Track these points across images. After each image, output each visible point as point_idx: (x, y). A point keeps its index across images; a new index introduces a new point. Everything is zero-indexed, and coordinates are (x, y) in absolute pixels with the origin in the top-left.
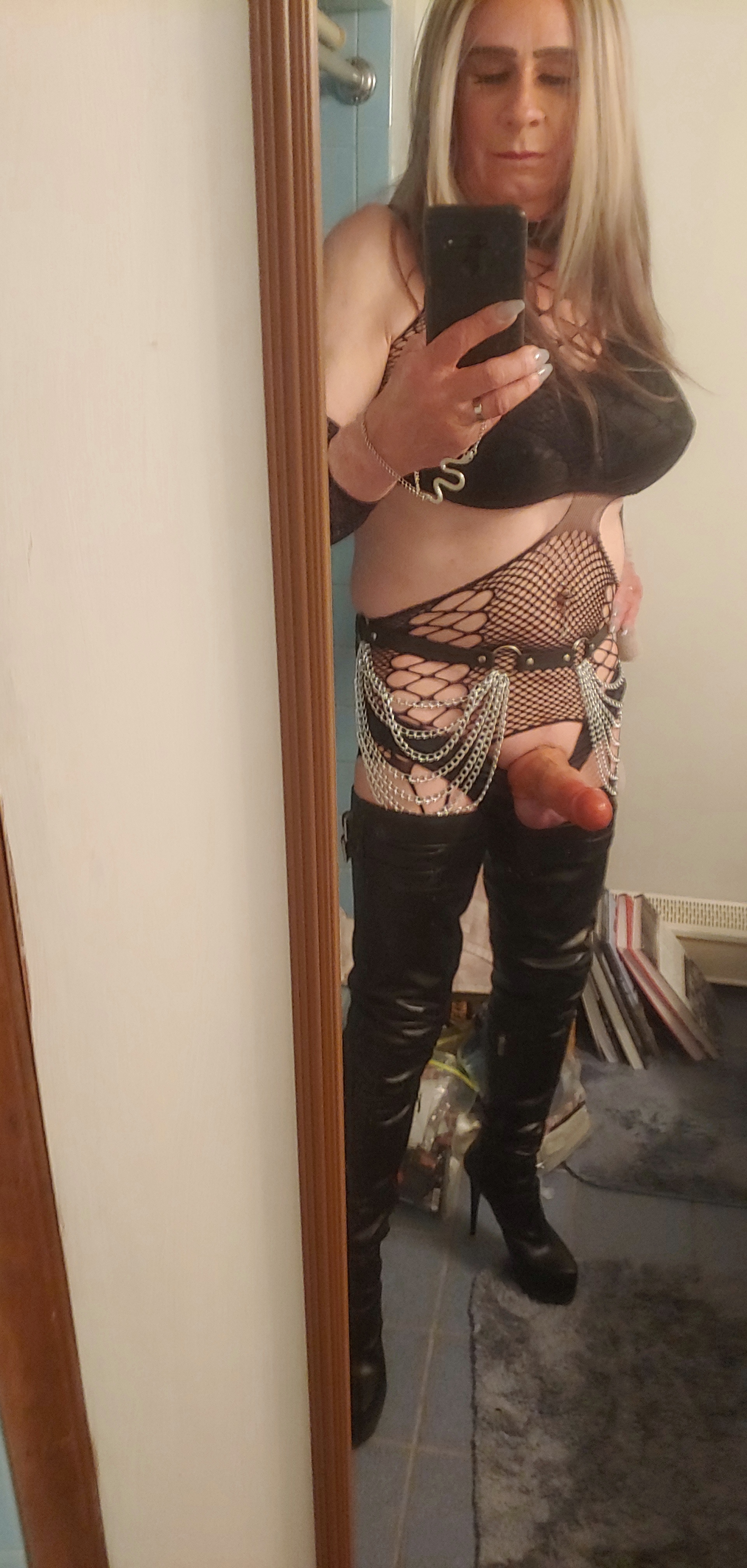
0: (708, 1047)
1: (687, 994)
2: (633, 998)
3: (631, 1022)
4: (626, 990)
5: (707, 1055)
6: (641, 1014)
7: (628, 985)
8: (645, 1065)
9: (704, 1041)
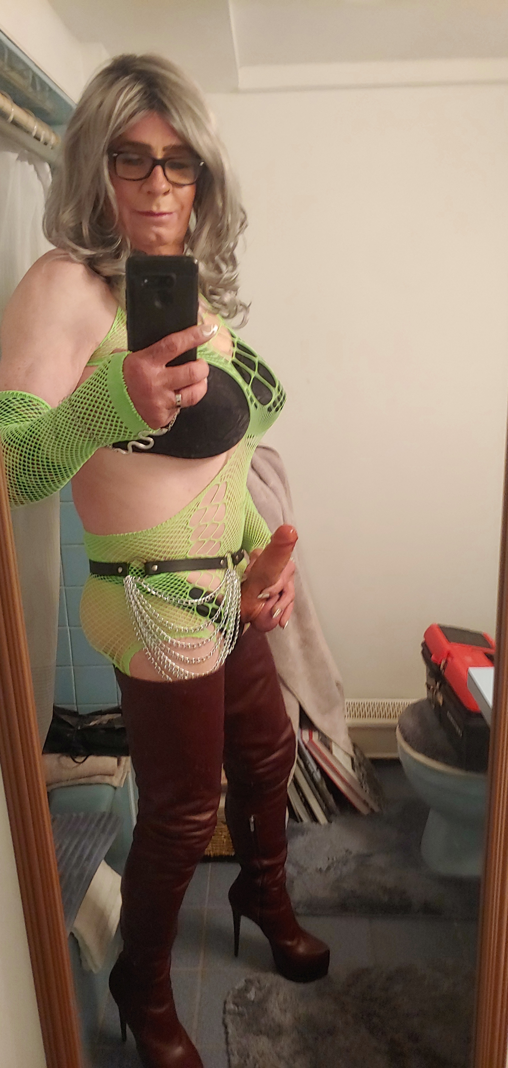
0: (372, 804)
1: (353, 768)
2: (318, 775)
3: (317, 794)
4: (312, 770)
5: (371, 809)
6: (324, 786)
7: (313, 766)
8: (330, 821)
9: (368, 800)
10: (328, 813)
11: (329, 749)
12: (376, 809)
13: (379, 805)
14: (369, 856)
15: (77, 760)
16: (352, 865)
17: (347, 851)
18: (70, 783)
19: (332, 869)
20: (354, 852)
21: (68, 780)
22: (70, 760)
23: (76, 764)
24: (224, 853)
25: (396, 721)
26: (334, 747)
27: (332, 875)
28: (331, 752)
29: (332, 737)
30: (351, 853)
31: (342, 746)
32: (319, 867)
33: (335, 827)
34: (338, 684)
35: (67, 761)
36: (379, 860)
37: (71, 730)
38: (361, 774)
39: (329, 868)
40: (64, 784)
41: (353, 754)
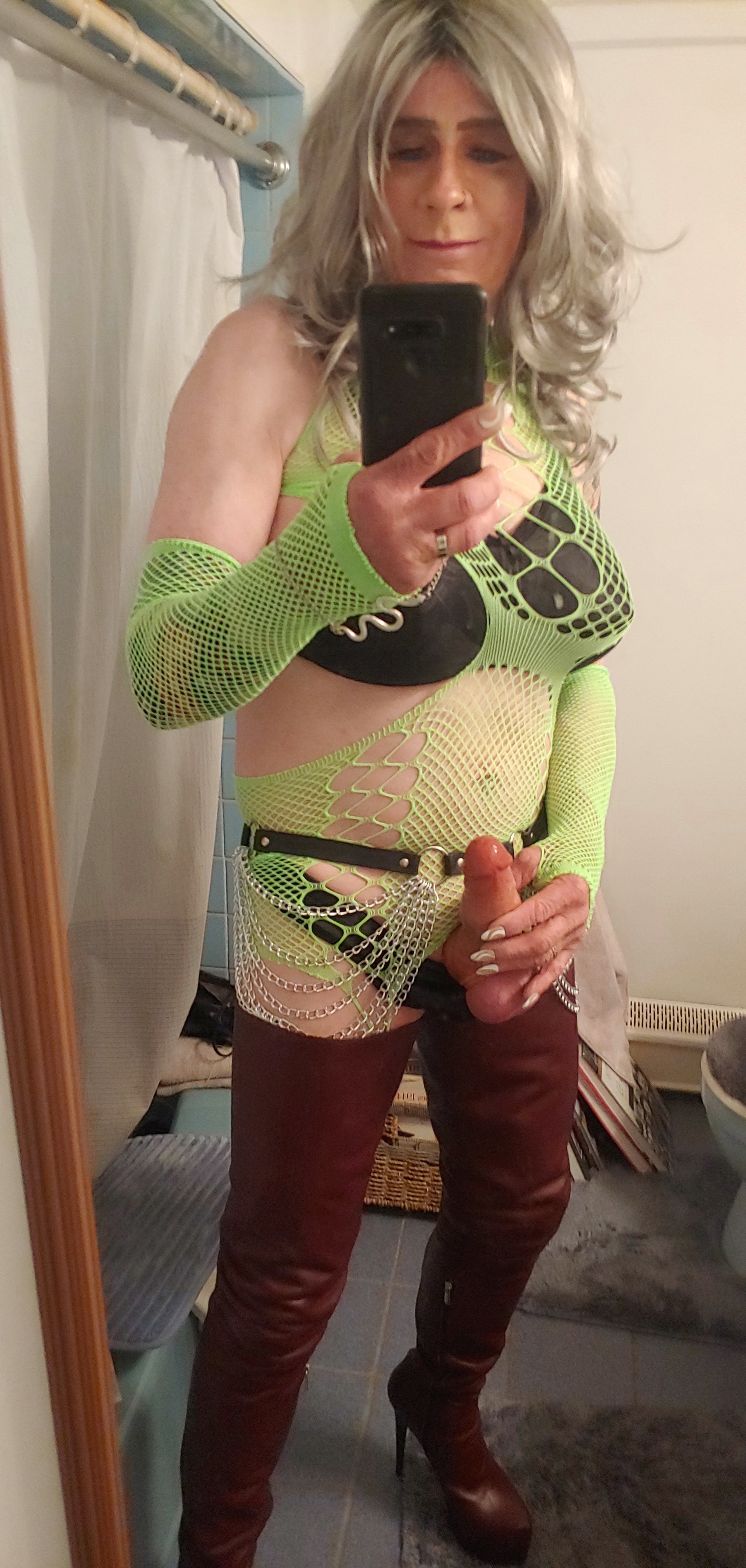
0: (654, 1159)
1: (631, 1103)
5: (654, 1167)
8: (587, 1177)
9: (650, 1154)
10: (587, 1165)
11: (597, 1072)
12: (660, 1167)
13: (666, 1164)
14: (642, 1237)
15: (221, 1051)
16: (614, 1249)
17: (608, 1226)
18: (210, 1083)
19: (583, 1252)
20: (620, 1230)
21: (206, 1079)
22: (212, 1049)
23: (218, 1057)
24: (426, 1207)
25: (703, 1039)
26: (604, 1068)
27: (583, 1260)
28: (599, 1077)
29: (603, 1054)
30: (614, 1229)
31: (617, 1068)
32: (564, 1245)
33: (594, 1186)
34: (617, 975)
35: (207, 1050)
36: (657, 1247)
37: (218, 1007)
38: (642, 1114)
39: (579, 1249)
40: (201, 1084)
41: (632, 1082)
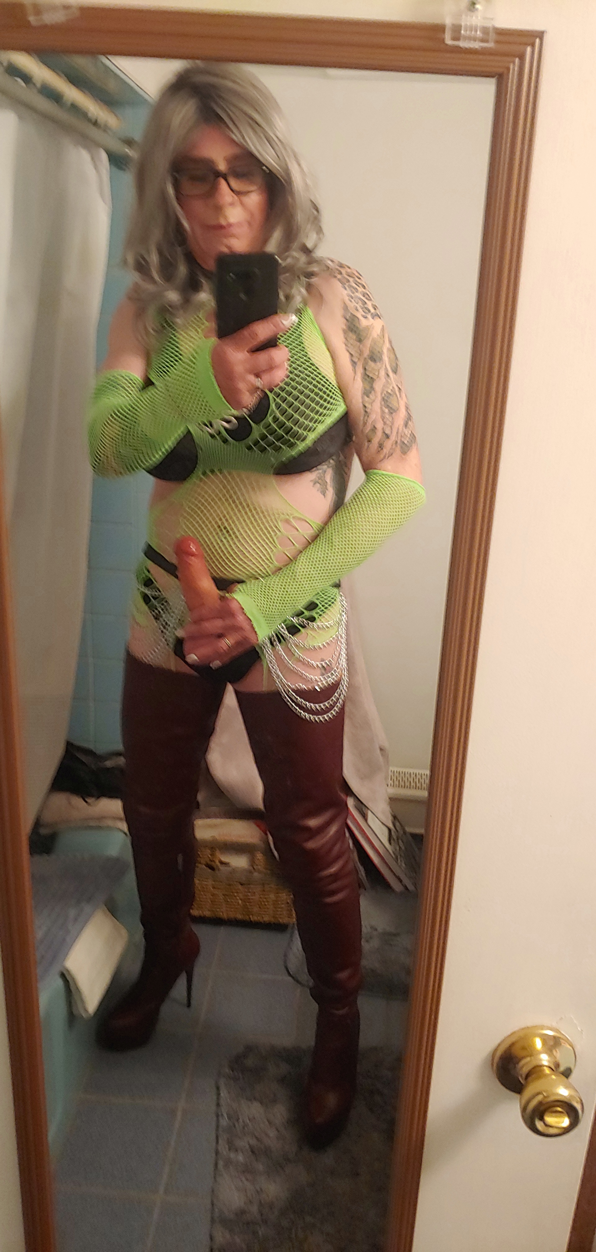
0: (406, 881)
1: (390, 840)
5: (406, 888)
11: (365, 817)
12: (411, 887)
14: (396, 935)
15: (87, 800)
16: (378, 942)
17: (372, 927)
18: (81, 824)
20: (380, 930)
21: (77, 821)
22: (81, 800)
23: (85, 805)
26: (370, 815)
28: (367, 822)
29: (369, 805)
30: (376, 930)
31: (379, 815)
34: (381, 749)
35: (77, 801)
37: (86, 769)
38: (398, 848)
41: (391, 826)
